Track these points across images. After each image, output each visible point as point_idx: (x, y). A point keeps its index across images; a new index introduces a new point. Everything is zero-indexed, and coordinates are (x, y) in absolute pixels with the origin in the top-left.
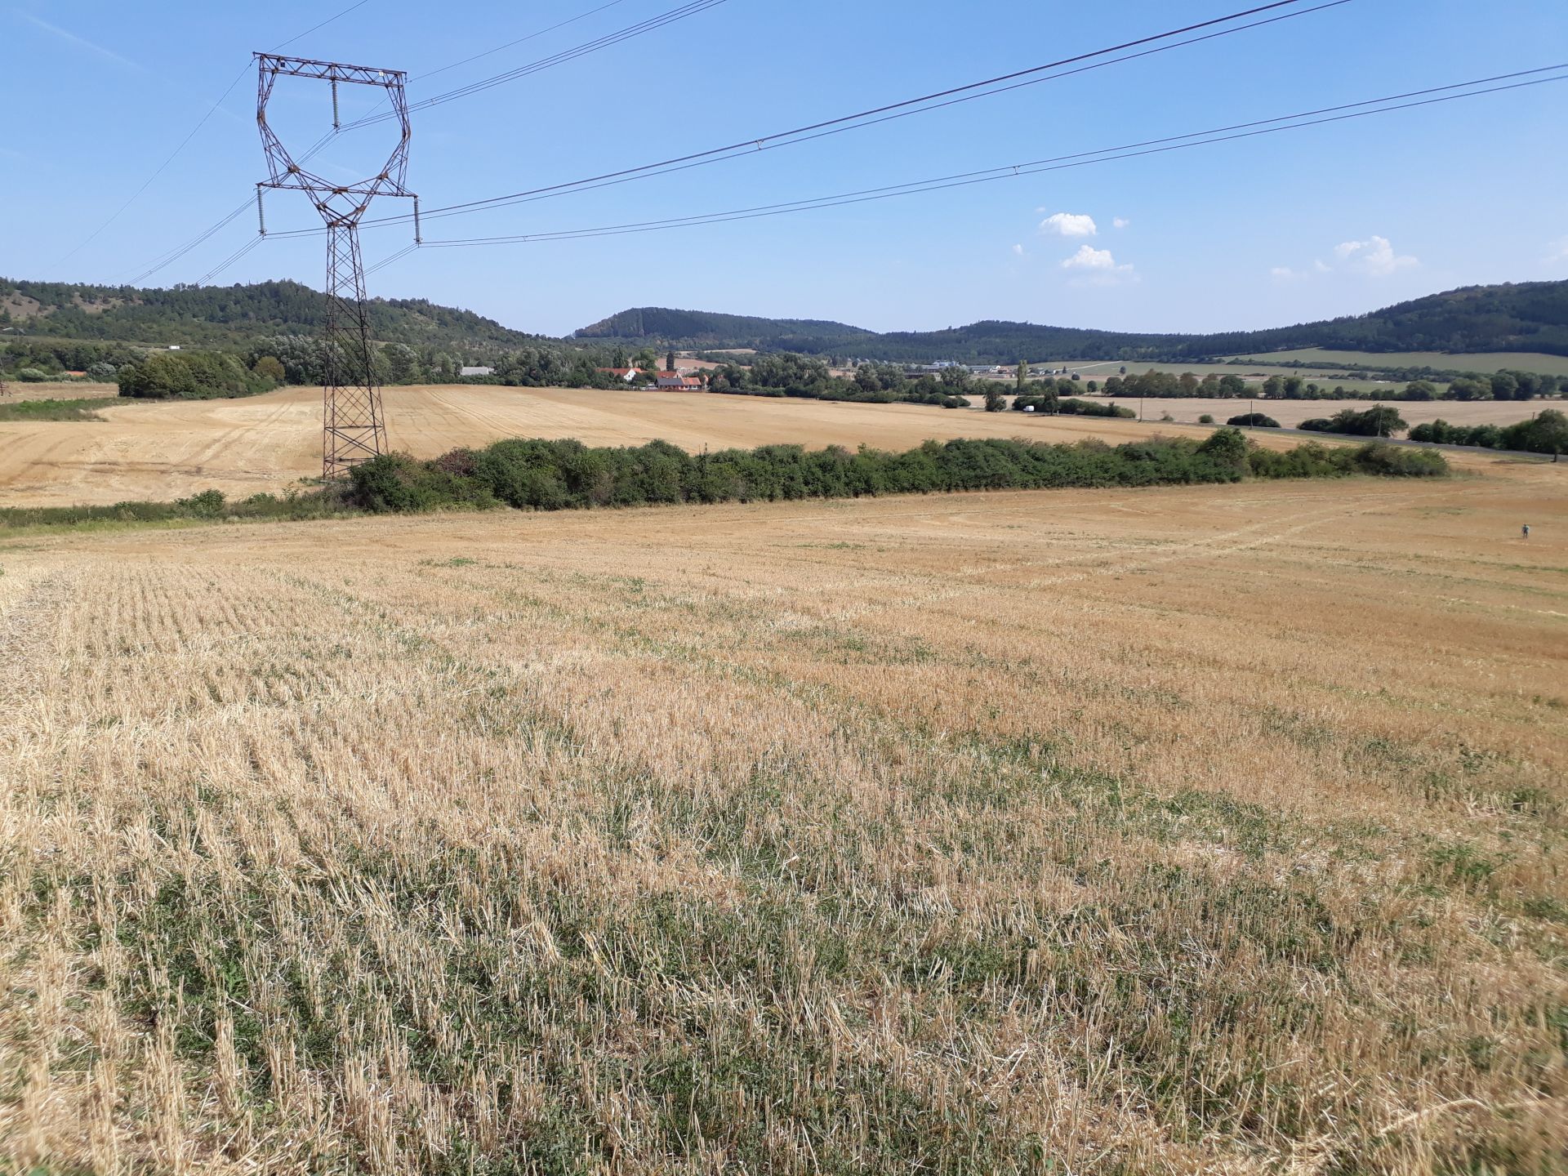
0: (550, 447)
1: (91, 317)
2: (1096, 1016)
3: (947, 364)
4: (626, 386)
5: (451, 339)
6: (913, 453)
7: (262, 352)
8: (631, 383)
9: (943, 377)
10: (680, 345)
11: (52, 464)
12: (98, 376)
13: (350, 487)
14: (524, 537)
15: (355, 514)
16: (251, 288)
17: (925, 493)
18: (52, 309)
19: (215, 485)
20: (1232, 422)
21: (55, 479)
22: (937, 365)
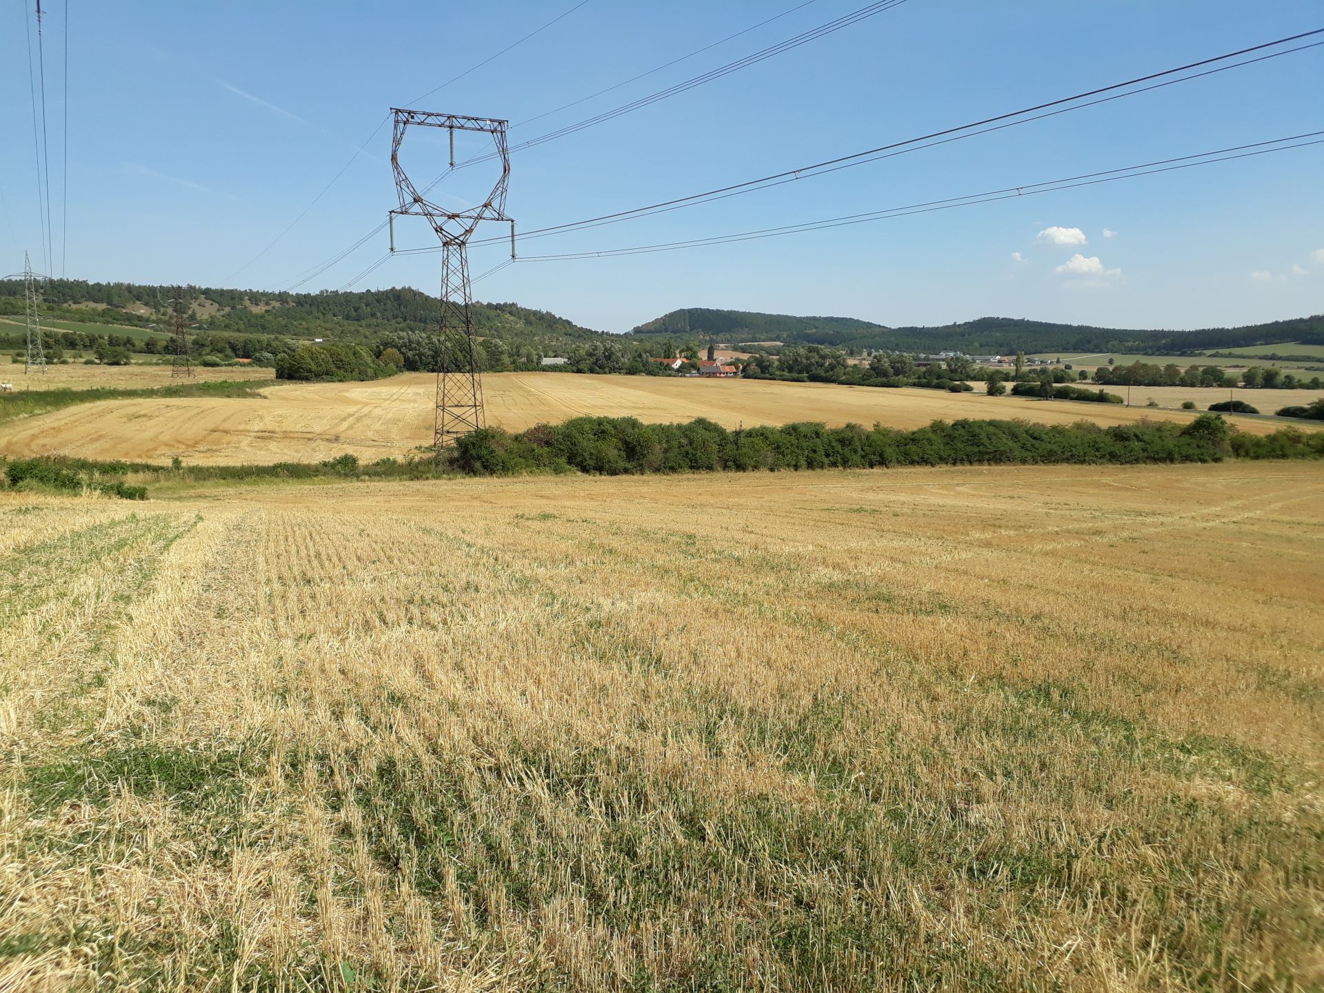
0: (612, 422)
1: (256, 316)
2: (1138, 919)
3: (952, 354)
4: (674, 373)
5: (534, 335)
6: (922, 431)
7: (387, 345)
8: (678, 370)
9: (949, 365)
10: (719, 339)
11: (226, 432)
12: (259, 362)
13: (456, 454)
14: (591, 497)
15: (459, 476)
16: (379, 293)
17: (933, 465)
18: (227, 309)
19: (350, 450)
20: (1214, 408)
21: (228, 443)
22: (943, 355)
